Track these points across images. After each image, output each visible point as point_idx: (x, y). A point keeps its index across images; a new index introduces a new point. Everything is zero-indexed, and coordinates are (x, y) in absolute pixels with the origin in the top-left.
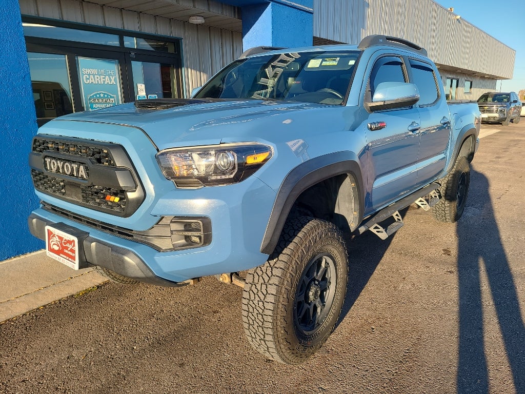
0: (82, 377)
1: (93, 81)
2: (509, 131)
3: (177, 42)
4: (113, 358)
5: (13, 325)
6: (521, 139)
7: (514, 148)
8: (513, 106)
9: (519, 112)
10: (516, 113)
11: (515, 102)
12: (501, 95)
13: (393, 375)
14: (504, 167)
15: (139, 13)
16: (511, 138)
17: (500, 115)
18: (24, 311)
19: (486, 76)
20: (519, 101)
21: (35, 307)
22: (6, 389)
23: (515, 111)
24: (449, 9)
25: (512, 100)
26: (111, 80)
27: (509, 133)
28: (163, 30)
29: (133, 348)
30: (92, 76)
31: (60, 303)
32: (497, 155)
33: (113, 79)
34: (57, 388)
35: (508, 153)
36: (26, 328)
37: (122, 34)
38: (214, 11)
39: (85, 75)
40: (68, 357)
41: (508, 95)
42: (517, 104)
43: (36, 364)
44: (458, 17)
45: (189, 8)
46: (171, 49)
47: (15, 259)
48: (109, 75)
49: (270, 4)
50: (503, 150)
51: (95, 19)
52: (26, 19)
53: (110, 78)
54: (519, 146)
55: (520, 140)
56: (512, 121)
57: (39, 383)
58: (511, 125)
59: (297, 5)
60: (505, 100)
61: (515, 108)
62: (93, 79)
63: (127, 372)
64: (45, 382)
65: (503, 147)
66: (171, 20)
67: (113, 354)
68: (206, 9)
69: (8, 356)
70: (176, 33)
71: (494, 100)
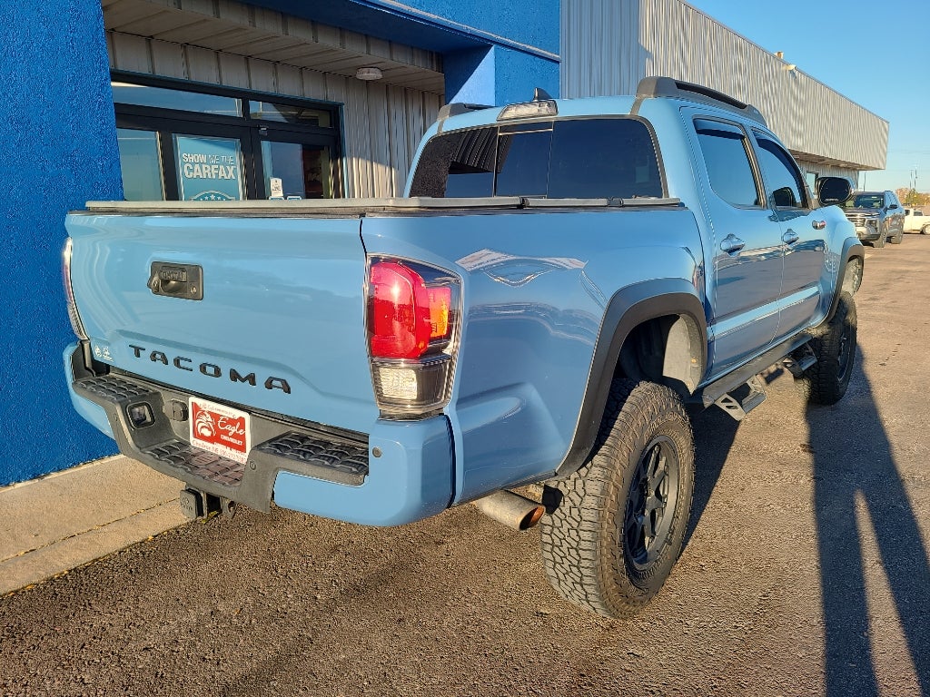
0: (242, 641)
1: (200, 174)
2: (887, 256)
3: (334, 111)
4: (286, 613)
5: (106, 567)
6: (909, 269)
7: (900, 284)
8: (890, 214)
9: (901, 225)
10: (895, 226)
11: (894, 207)
12: (869, 195)
13: (746, 633)
14: (885, 314)
15: (276, 64)
16: (892, 267)
17: (868, 230)
18: (120, 546)
19: (842, 165)
20: (900, 204)
21: (139, 539)
22: (119, 661)
23: (895, 222)
24: (776, 54)
25: (888, 204)
26: (227, 172)
27: (887, 259)
28: (314, 91)
29: (316, 598)
30: (197, 166)
31: (178, 532)
32: (871, 296)
33: (231, 170)
34: (204, 659)
35: (889, 292)
36: (131, 572)
37: (246, 96)
38: (400, 60)
39: (187, 165)
40: (212, 612)
41: (881, 196)
42: (897, 212)
43: (162, 624)
44: (792, 67)
45: (360, 54)
46: (324, 121)
47: (85, 467)
48: (225, 165)
49: (493, 48)
50: (880, 288)
51: (205, 73)
52: (117, 76)
53: (226, 169)
54: (906, 280)
55: (908, 271)
56: (889, 240)
57: (173, 651)
58: (888, 246)
59: (534, 49)
60: (876, 204)
61: (894, 218)
62: (199, 170)
63: (315, 633)
64: (181, 649)
65: (880, 283)
66: (326, 76)
67: (284, 606)
68: (387, 56)
69: (111, 613)
70: (333, 95)
71: (856, 205)
